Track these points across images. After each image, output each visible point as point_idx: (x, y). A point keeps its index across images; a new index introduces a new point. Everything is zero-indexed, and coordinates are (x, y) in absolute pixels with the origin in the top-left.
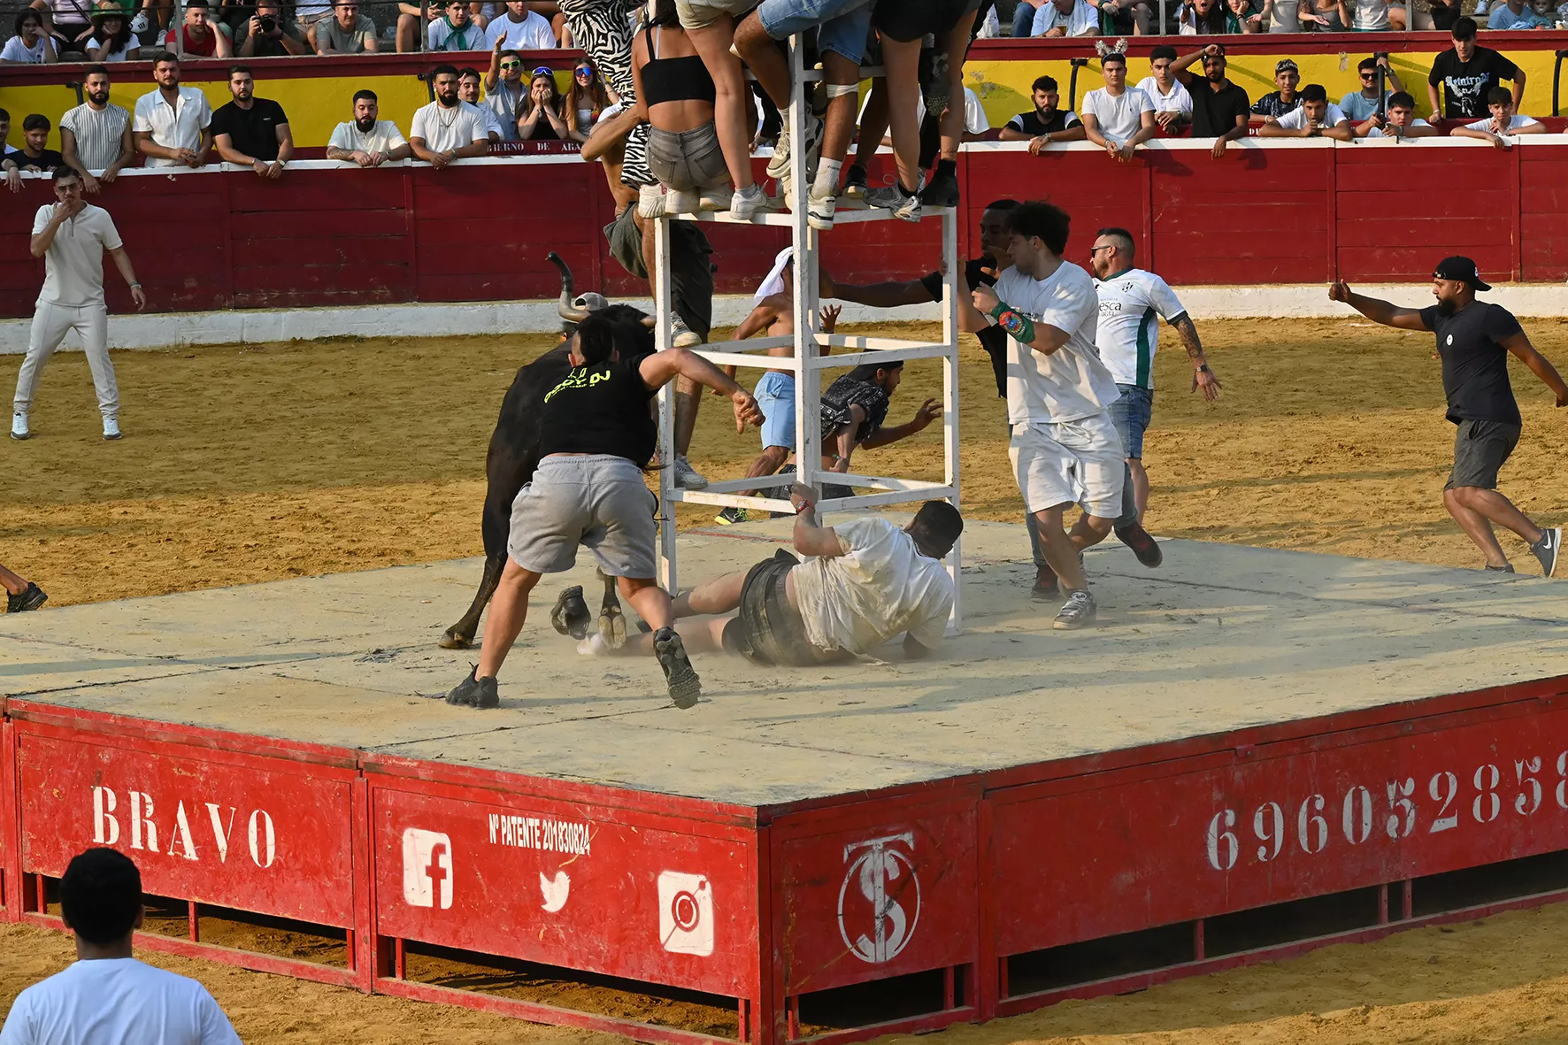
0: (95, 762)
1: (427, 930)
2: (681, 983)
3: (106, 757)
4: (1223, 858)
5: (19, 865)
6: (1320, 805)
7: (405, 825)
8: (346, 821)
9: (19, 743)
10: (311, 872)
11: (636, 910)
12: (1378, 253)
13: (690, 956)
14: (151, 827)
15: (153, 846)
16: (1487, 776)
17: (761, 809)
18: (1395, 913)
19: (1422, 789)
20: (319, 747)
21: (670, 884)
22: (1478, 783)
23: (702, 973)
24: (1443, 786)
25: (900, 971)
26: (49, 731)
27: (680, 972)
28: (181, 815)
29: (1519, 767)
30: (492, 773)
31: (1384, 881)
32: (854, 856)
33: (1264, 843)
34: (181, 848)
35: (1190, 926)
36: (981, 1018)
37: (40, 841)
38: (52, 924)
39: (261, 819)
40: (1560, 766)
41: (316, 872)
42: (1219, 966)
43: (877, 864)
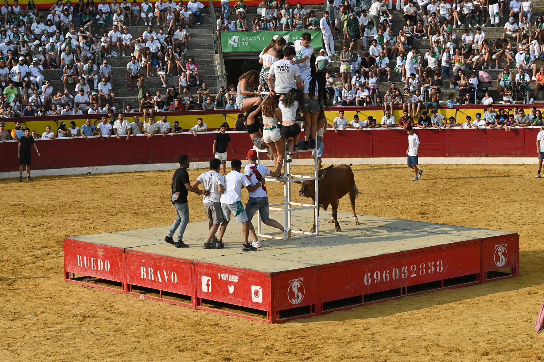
0: (141, 262)
1: (206, 297)
2: (256, 308)
3: (144, 261)
4: (368, 282)
5: (127, 282)
6: (388, 272)
7: (202, 275)
8: (190, 274)
10: (184, 284)
11: (247, 293)
13: (258, 303)
14: (153, 275)
15: (153, 279)
16: (422, 266)
17: (271, 273)
18: (404, 293)
19: (409, 268)
20: (185, 260)
21: (254, 288)
23: (259, 306)
24: (413, 268)
25: (301, 306)
26: (133, 255)
27: (256, 306)
28: (158, 273)
29: (429, 264)
30: (219, 265)
31: (401, 287)
32: (291, 283)
33: (376, 280)
34: (158, 279)
35: (360, 297)
36: (317, 315)
37: (131, 277)
38: (133, 294)
39: (174, 273)
40: (438, 263)
41: (185, 284)
42: (367, 304)
43: (296, 284)
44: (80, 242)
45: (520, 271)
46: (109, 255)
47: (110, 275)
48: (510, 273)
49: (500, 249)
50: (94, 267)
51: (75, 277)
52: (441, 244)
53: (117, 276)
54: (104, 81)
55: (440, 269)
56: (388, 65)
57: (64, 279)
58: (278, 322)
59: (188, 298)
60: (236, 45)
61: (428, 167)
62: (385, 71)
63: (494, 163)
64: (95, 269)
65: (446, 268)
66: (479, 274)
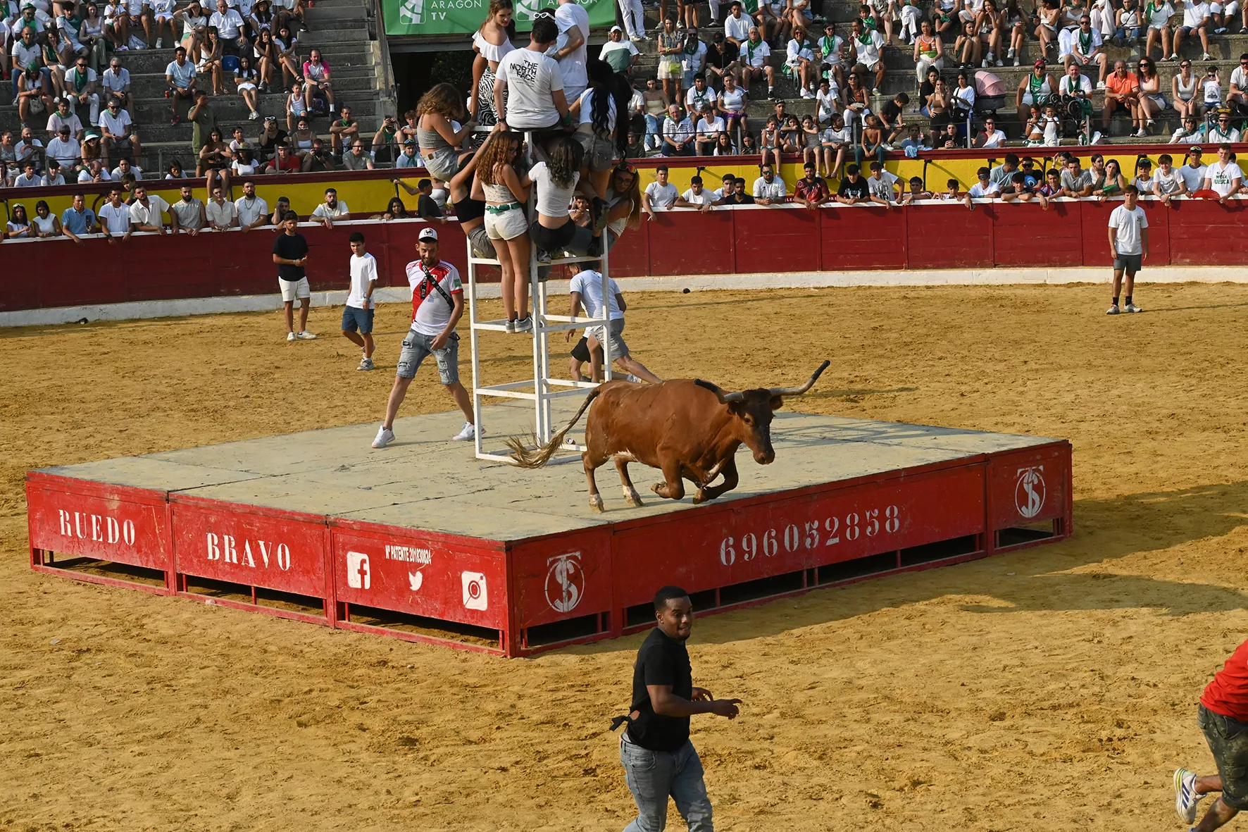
0: (208, 522)
1: (359, 599)
2: (473, 623)
3: (213, 519)
4: (728, 560)
5: (174, 569)
6: (773, 534)
7: (349, 550)
8: (321, 549)
10: (306, 572)
11: (452, 589)
12: (841, 257)
13: (477, 611)
14: (234, 551)
15: (235, 561)
16: (852, 519)
17: (507, 543)
18: (810, 583)
19: (822, 525)
20: (309, 515)
21: (467, 577)
22: (848, 522)
23: (482, 618)
24: (832, 524)
25: (575, 616)
26: (187, 507)
27: (473, 618)
28: (247, 546)
29: (868, 514)
30: (386, 527)
31: (805, 568)
32: (552, 563)
33: (748, 552)
34: (247, 561)
35: (712, 592)
36: (614, 636)
37: (184, 559)
38: (190, 597)
39: (283, 547)
40: (888, 513)
41: (308, 572)
42: (727, 610)
43: (563, 566)
44: (65, 478)
45: (1075, 527)
46: (132, 507)
47: (135, 554)
48: (1052, 531)
49: (1029, 478)
50: (98, 537)
51: (56, 560)
52: (895, 467)
53: (151, 557)
54: (113, 108)
55: (892, 527)
56: (767, 61)
57: (29, 565)
58: (525, 655)
59: (316, 603)
60: (416, 20)
61: (860, 293)
62: (761, 74)
63: (1013, 282)
64: (101, 540)
65: (907, 523)
66: (981, 535)
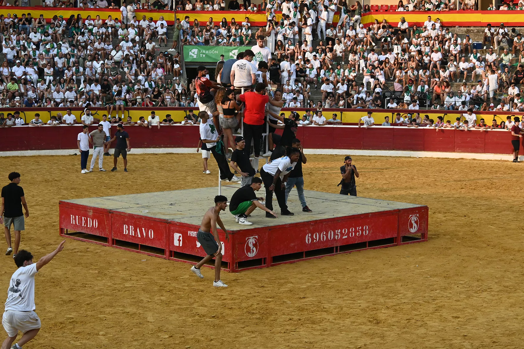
0: (124, 221)
1: (178, 250)
3: (126, 220)
4: (308, 242)
5: (111, 237)
6: (324, 233)
7: (175, 232)
8: (165, 231)
9: (112, 217)
10: (159, 240)
14: (133, 231)
15: (133, 235)
16: (352, 230)
17: (233, 231)
18: (337, 251)
19: (341, 231)
20: (160, 219)
24: (345, 231)
25: (255, 258)
26: (117, 215)
28: (138, 230)
29: (357, 228)
30: (189, 224)
31: (335, 246)
32: (248, 239)
33: (315, 239)
34: (138, 235)
35: (303, 252)
36: (268, 267)
37: (115, 233)
38: (116, 247)
39: (151, 231)
40: (364, 228)
41: (160, 240)
42: (307, 259)
43: (251, 241)
44: (73, 204)
45: (428, 237)
46: (97, 215)
47: (98, 232)
48: (420, 238)
49: (413, 219)
50: (84, 225)
51: (68, 233)
52: (367, 212)
53: (103, 232)
55: (366, 233)
57: (59, 234)
58: (237, 272)
59: (161, 251)
60: (195, 56)
65: (371, 232)
66: (396, 237)
